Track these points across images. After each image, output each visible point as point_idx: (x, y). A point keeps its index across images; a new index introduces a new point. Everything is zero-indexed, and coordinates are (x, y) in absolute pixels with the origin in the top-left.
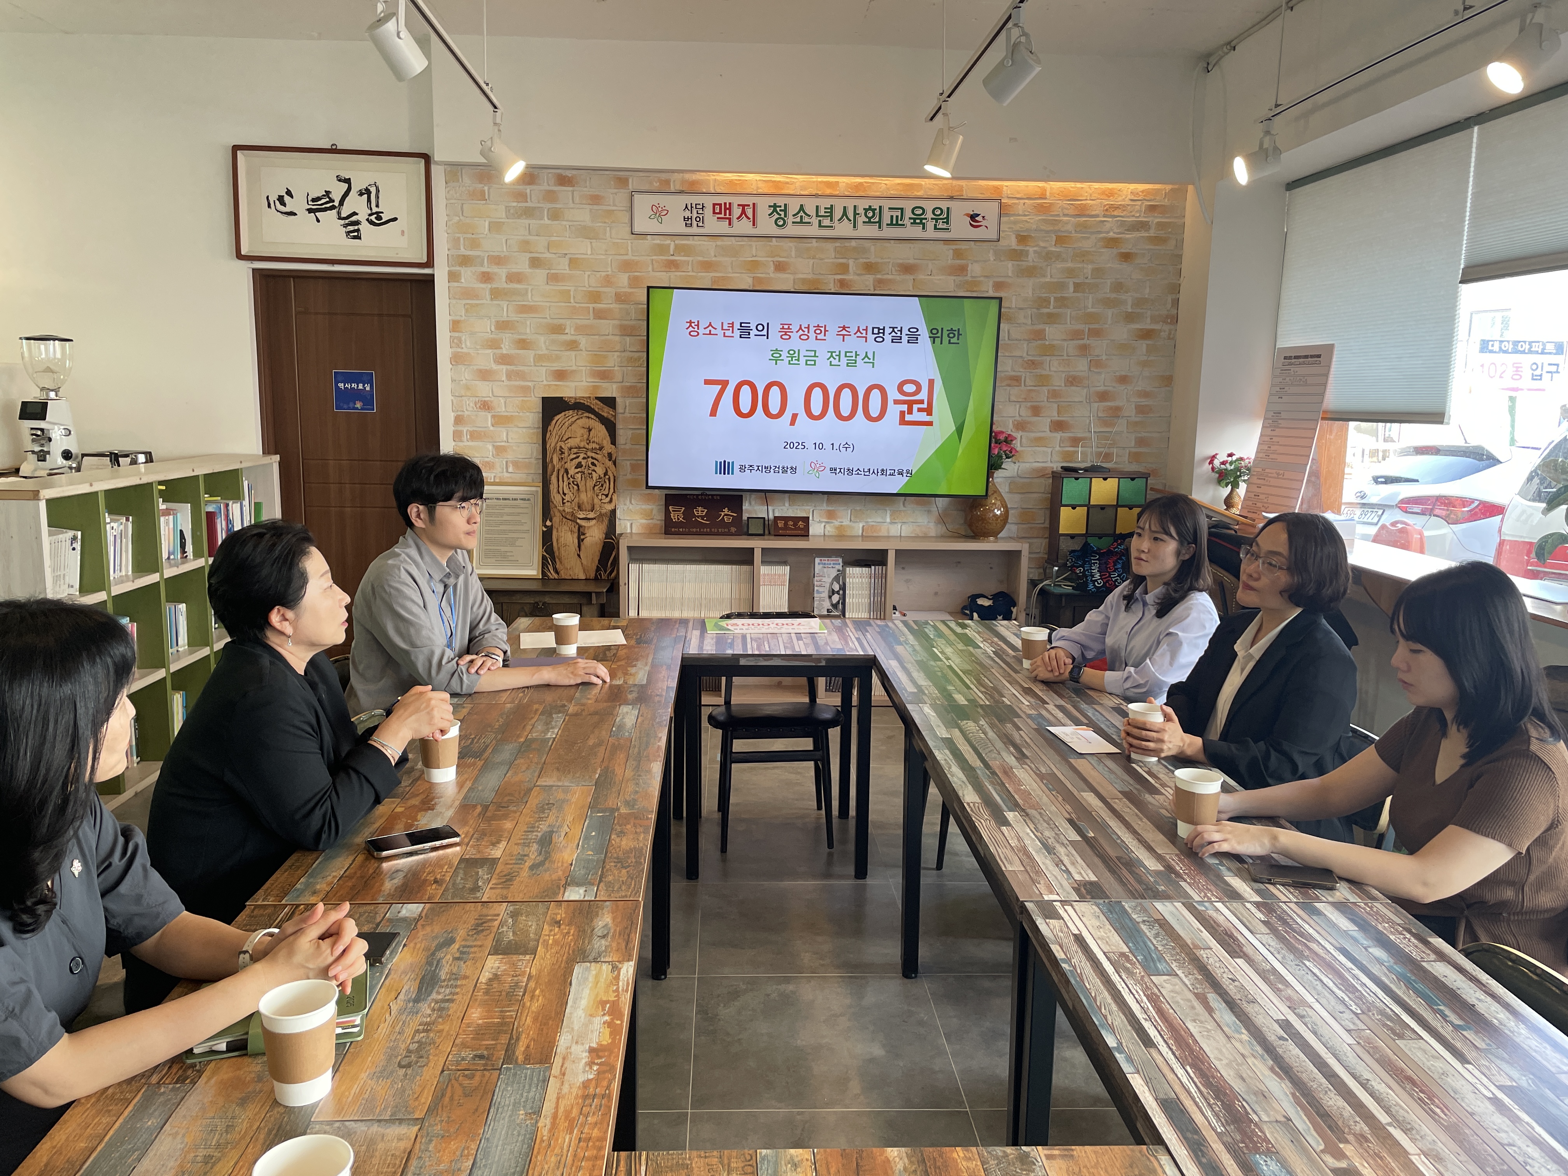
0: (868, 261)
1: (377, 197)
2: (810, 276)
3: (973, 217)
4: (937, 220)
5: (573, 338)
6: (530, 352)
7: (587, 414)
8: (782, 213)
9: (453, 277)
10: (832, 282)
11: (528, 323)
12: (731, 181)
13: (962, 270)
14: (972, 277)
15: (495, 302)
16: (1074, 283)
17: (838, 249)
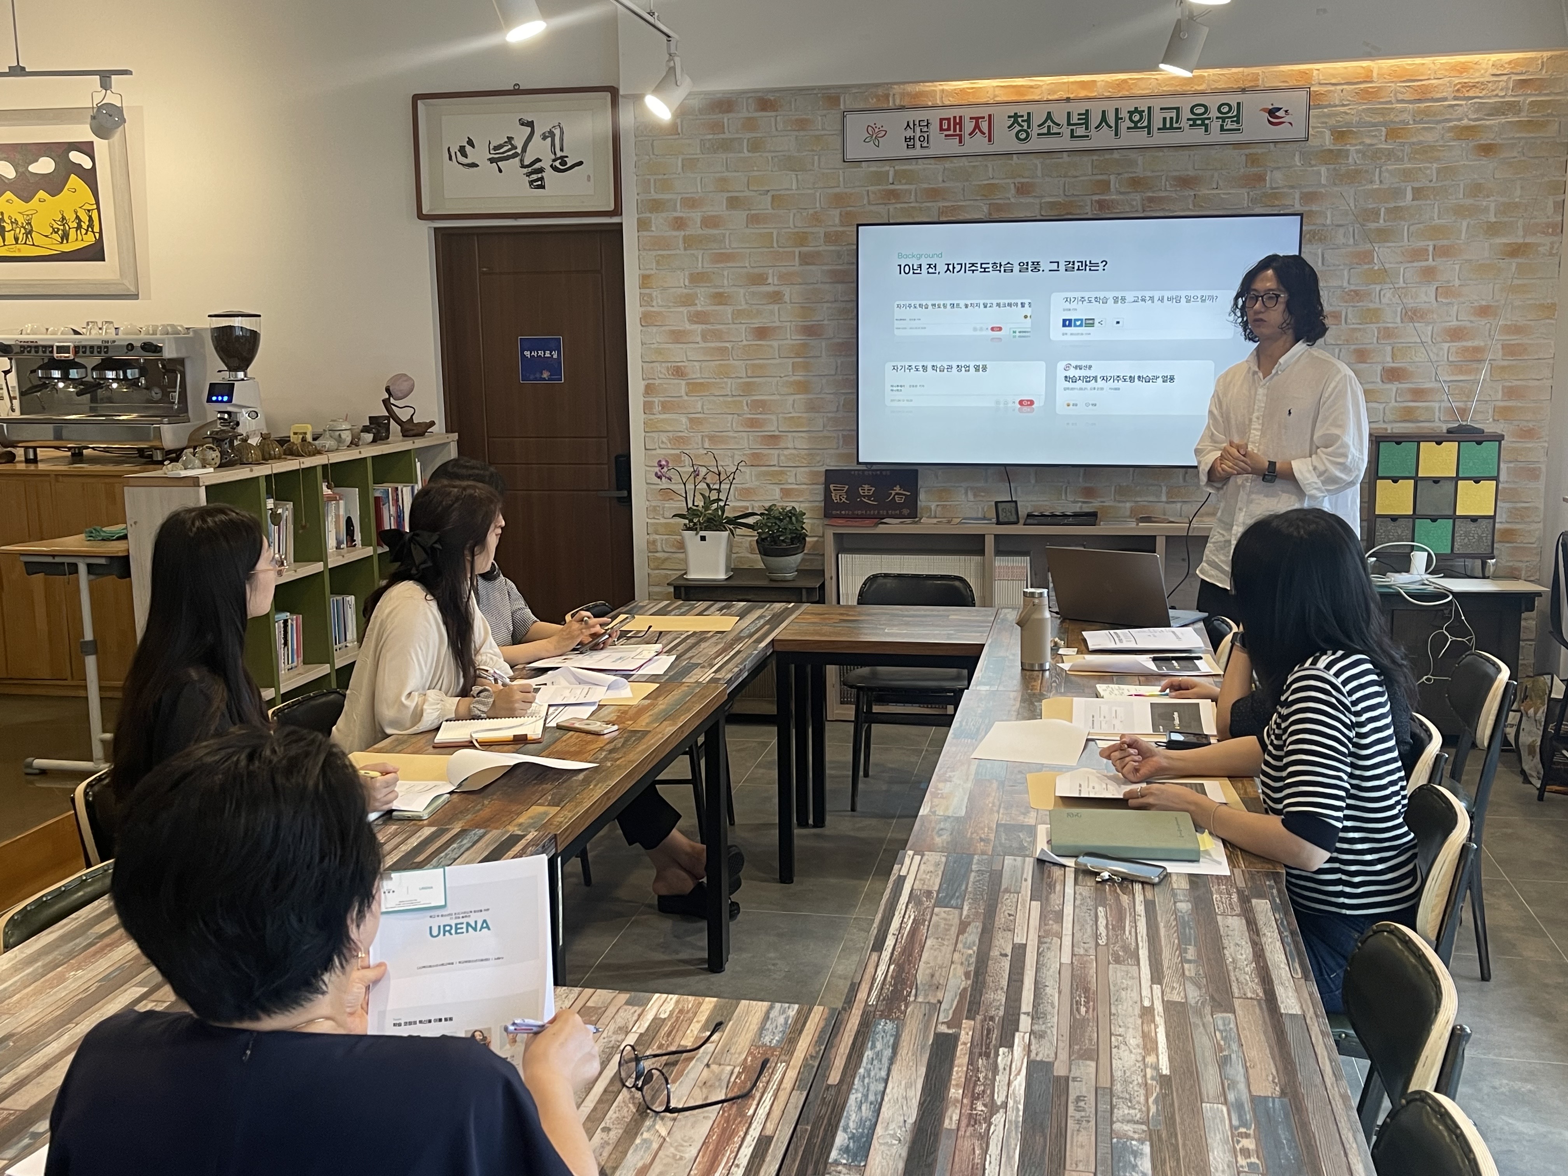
0: (1134, 175)
1: (562, 140)
2: (1061, 199)
3: (1272, 112)
4: (1223, 119)
5: (777, 289)
6: (728, 307)
8: (1025, 125)
9: (643, 225)
10: (1089, 203)
11: (726, 273)
12: (962, 90)
13: (1261, 178)
14: (1273, 188)
15: (688, 252)
16: (1413, 188)
17: (1095, 163)
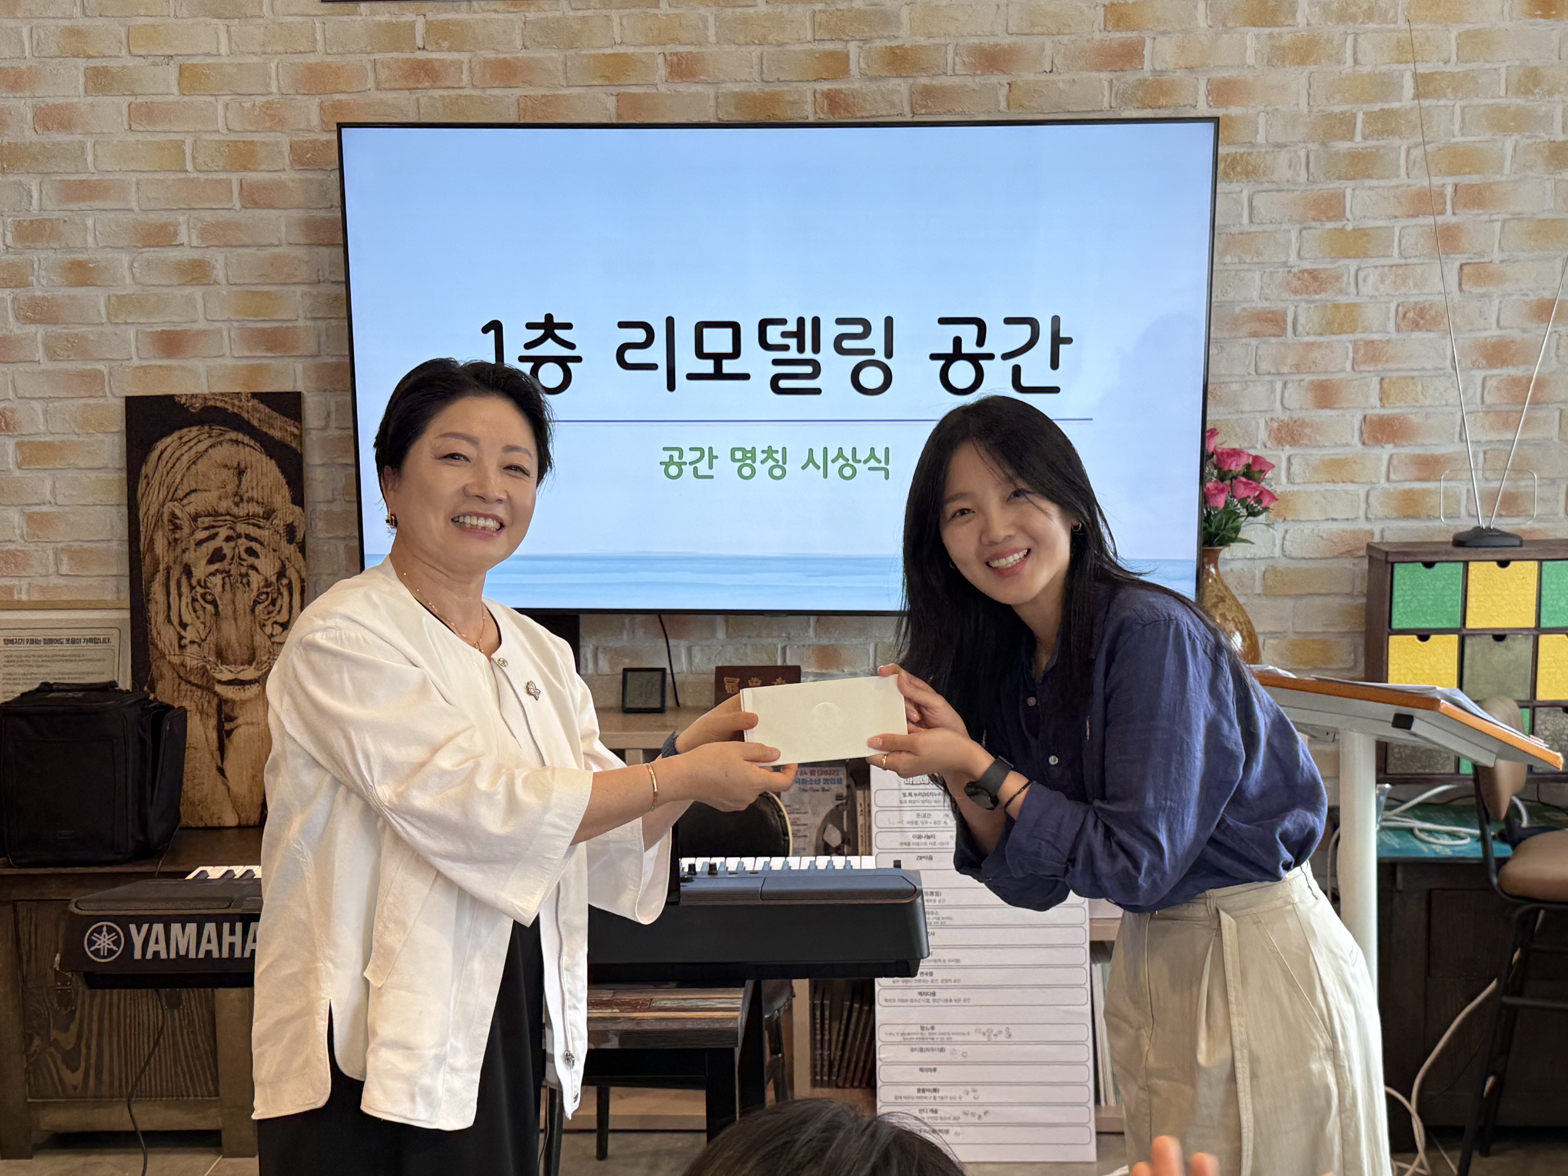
0: (894, 43)
2: (755, 88)
5: (196, 255)
6: (98, 291)
7: (233, 435)
10: (809, 98)
11: (90, 222)
13: (1131, 54)
14: (1154, 71)
15: (11, 178)
16: (1415, 75)
17: (818, 18)
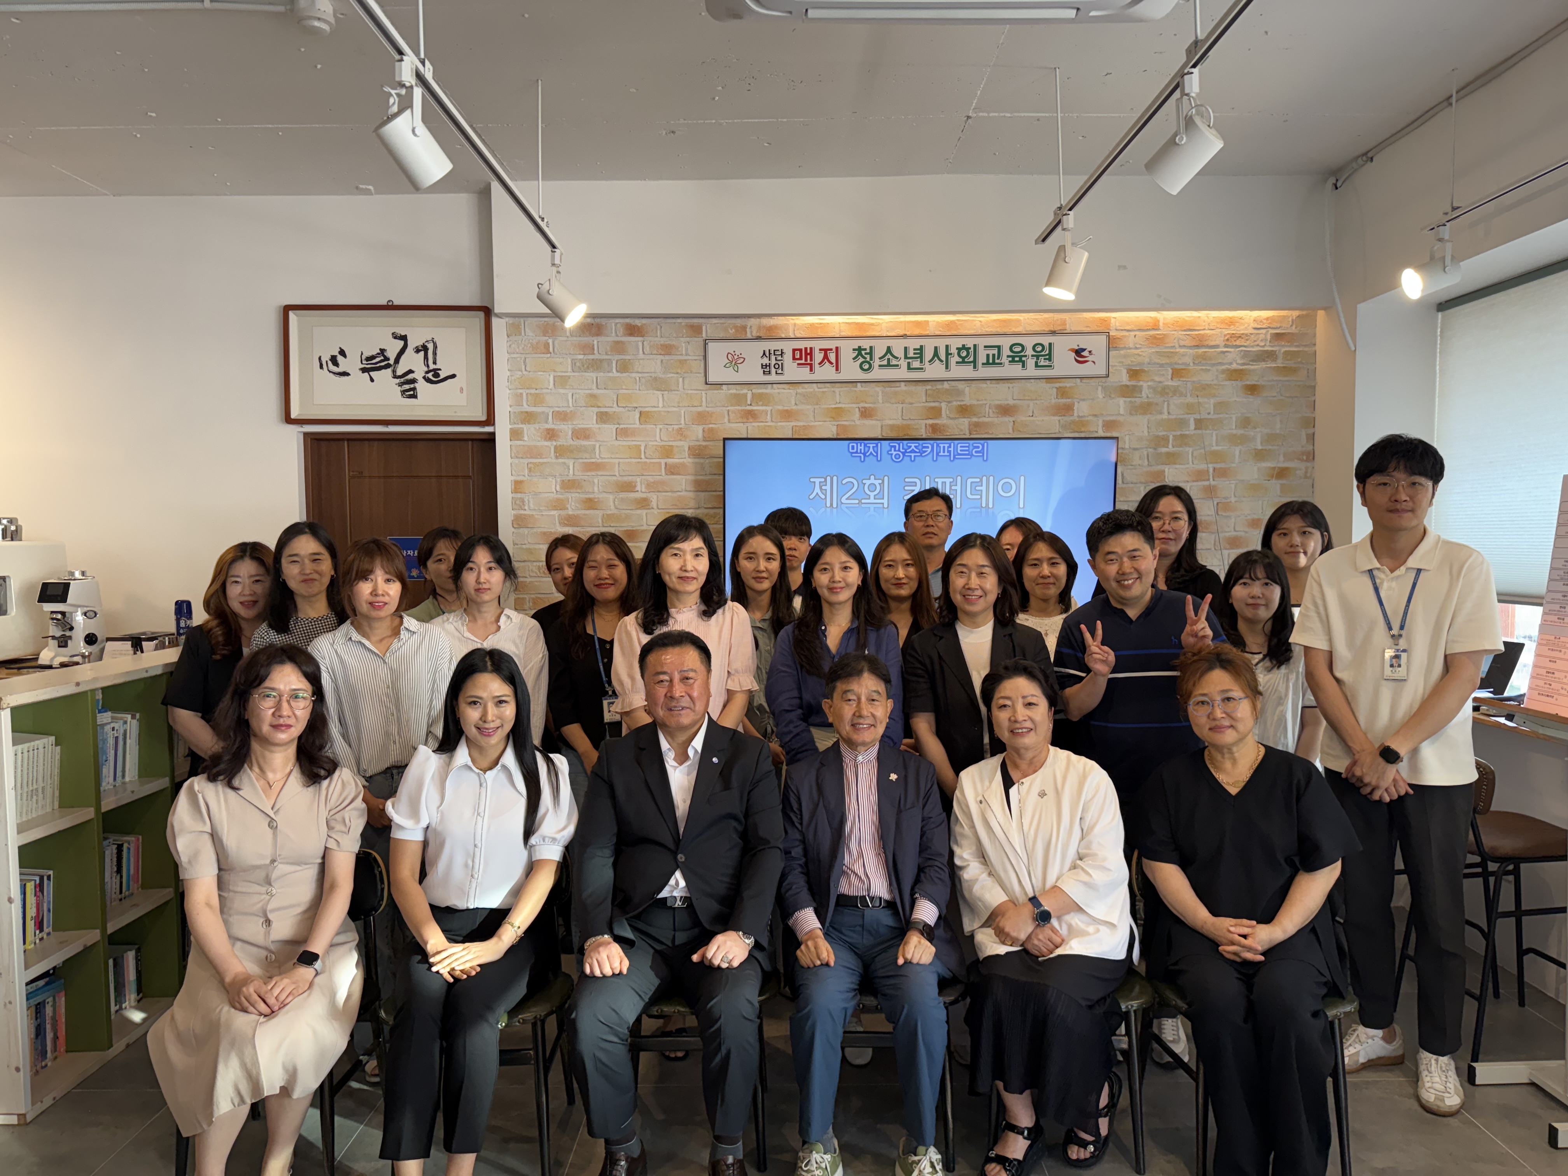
0: (962, 403)
1: (435, 354)
2: (899, 422)
3: (1078, 352)
4: (1038, 357)
5: (644, 495)
8: (868, 357)
9: (515, 434)
10: (924, 427)
11: (596, 481)
12: (812, 325)
13: (1068, 409)
14: (1079, 416)
15: (561, 460)
16: (1195, 419)
17: (928, 392)
